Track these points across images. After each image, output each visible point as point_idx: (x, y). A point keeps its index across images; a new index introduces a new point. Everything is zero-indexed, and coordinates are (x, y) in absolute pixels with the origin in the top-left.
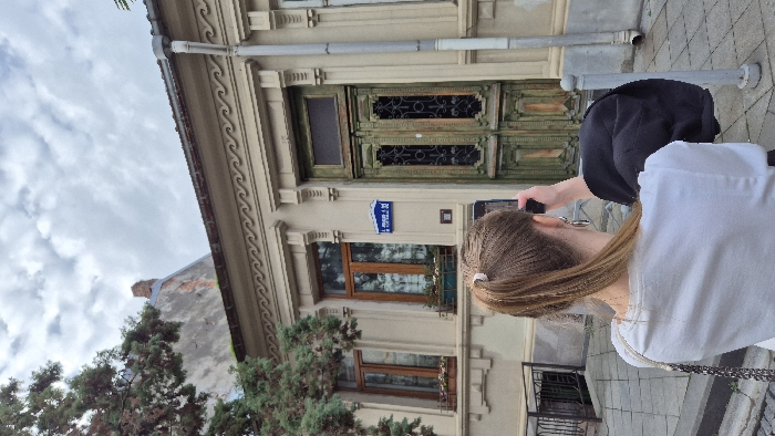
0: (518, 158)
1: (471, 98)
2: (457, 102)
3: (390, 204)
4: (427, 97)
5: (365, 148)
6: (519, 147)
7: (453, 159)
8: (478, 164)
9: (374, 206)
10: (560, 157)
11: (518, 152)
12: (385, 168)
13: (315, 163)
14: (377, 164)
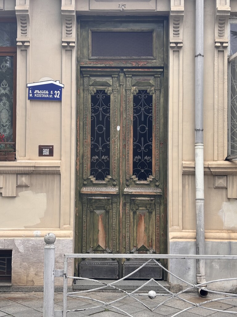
0: (98, 212)
1: (149, 172)
2: (146, 160)
3: (59, 100)
4: (150, 136)
5: (109, 80)
6: (107, 212)
7: (97, 157)
8: (93, 179)
9: (57, 83)
10: (99, 246)
11: (103, 211)
12: (90, 97)
13: (93, 32)
14: (93, 89)
